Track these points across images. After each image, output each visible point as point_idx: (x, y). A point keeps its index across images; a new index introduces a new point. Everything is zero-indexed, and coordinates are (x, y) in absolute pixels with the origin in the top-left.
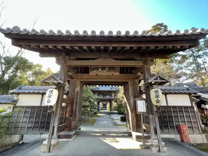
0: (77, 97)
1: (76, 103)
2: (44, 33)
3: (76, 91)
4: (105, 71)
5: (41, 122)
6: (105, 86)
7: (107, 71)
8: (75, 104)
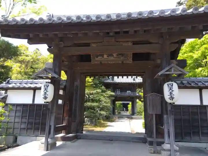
0: (77, 93)
1: (76, 100)
2: (33, 22)
3: (75, 85)
4: (112, 57)
5: (35, 123)
6: (121, 77)
7: (115, 57)
8: (74, 102)
